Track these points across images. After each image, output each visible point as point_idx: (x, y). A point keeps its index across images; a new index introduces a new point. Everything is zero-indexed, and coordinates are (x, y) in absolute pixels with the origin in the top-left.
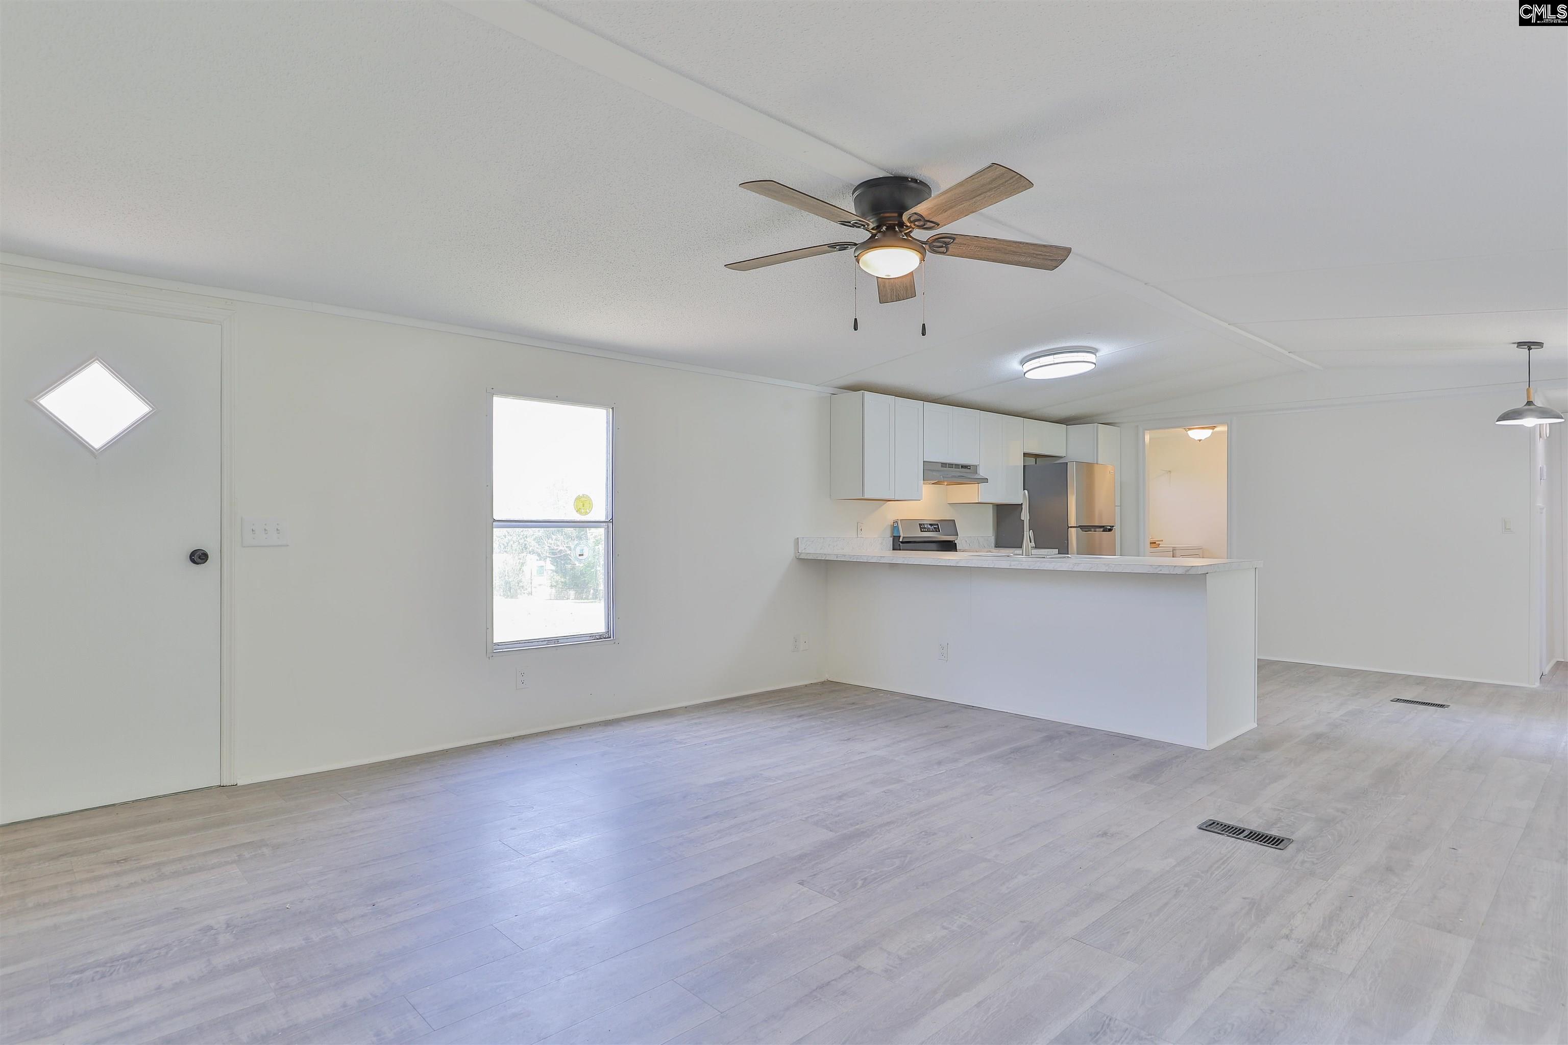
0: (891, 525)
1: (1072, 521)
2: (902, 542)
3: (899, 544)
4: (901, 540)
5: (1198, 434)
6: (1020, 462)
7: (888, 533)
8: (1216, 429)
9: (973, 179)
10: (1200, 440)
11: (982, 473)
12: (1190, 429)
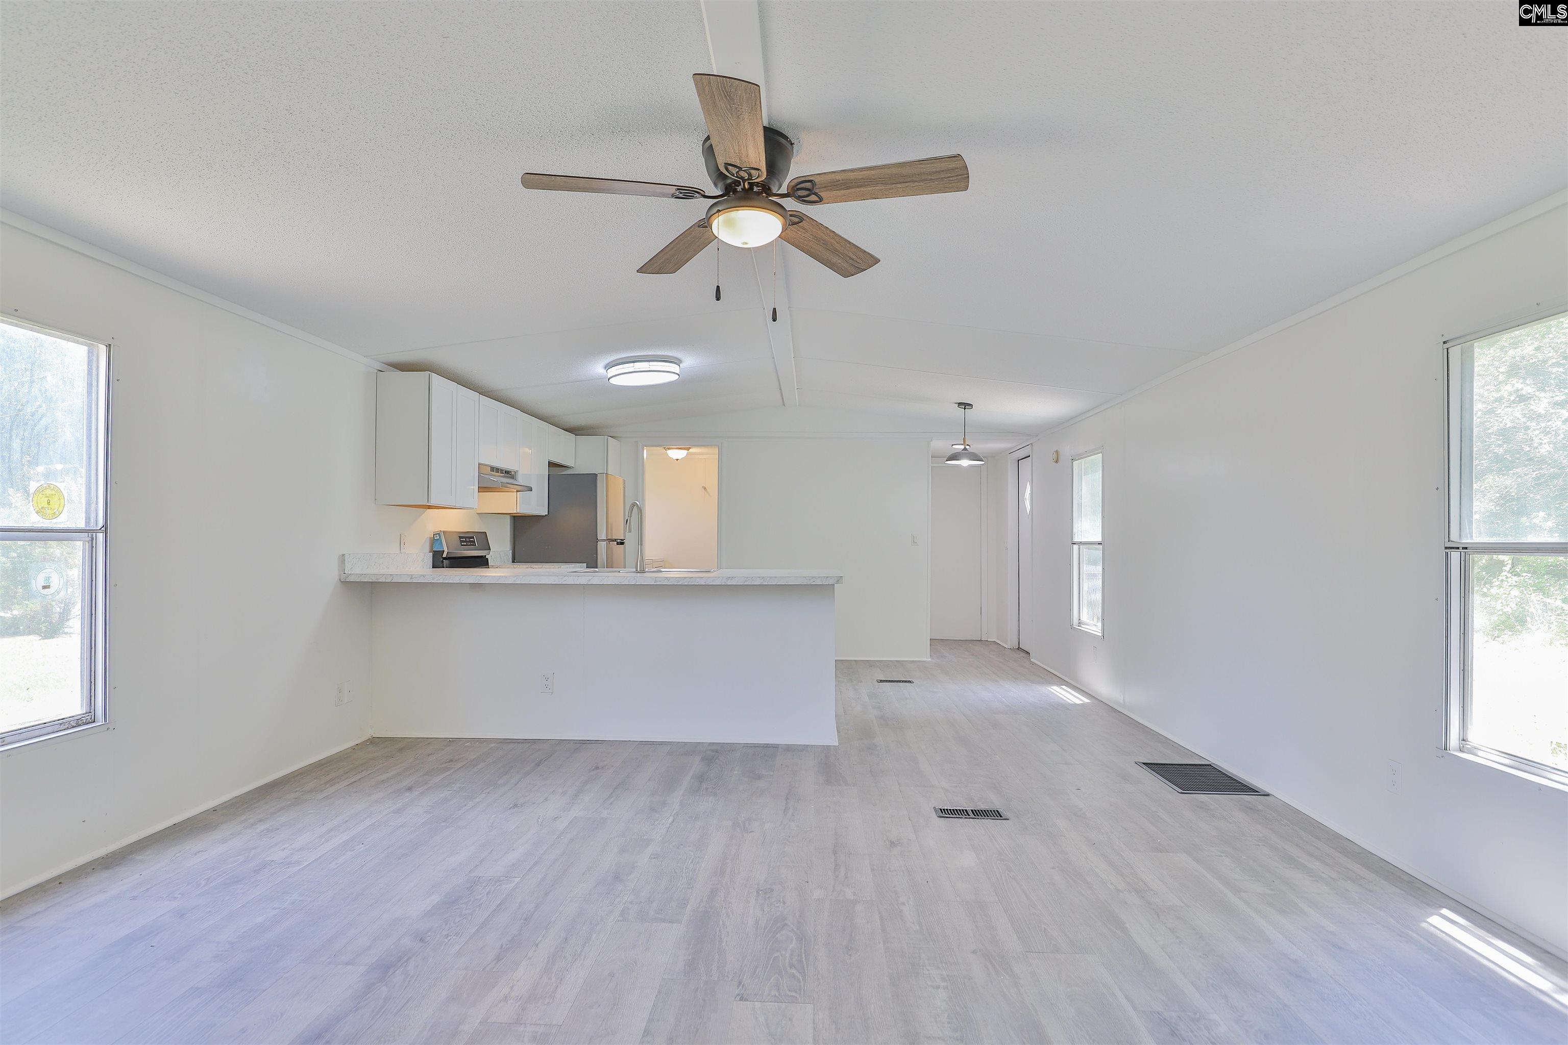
0: (430, 538)
1: (602, 535)
2: (444, 558)
3: (440, 560)
4: (444, 556)
5: (676, 454)
6: (545, 471)
7: (427, 548)
8: (691, 450)
9: (921, 164)
10: (677, 460)
11: (521, 480)
12: (669, 449)
